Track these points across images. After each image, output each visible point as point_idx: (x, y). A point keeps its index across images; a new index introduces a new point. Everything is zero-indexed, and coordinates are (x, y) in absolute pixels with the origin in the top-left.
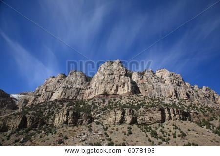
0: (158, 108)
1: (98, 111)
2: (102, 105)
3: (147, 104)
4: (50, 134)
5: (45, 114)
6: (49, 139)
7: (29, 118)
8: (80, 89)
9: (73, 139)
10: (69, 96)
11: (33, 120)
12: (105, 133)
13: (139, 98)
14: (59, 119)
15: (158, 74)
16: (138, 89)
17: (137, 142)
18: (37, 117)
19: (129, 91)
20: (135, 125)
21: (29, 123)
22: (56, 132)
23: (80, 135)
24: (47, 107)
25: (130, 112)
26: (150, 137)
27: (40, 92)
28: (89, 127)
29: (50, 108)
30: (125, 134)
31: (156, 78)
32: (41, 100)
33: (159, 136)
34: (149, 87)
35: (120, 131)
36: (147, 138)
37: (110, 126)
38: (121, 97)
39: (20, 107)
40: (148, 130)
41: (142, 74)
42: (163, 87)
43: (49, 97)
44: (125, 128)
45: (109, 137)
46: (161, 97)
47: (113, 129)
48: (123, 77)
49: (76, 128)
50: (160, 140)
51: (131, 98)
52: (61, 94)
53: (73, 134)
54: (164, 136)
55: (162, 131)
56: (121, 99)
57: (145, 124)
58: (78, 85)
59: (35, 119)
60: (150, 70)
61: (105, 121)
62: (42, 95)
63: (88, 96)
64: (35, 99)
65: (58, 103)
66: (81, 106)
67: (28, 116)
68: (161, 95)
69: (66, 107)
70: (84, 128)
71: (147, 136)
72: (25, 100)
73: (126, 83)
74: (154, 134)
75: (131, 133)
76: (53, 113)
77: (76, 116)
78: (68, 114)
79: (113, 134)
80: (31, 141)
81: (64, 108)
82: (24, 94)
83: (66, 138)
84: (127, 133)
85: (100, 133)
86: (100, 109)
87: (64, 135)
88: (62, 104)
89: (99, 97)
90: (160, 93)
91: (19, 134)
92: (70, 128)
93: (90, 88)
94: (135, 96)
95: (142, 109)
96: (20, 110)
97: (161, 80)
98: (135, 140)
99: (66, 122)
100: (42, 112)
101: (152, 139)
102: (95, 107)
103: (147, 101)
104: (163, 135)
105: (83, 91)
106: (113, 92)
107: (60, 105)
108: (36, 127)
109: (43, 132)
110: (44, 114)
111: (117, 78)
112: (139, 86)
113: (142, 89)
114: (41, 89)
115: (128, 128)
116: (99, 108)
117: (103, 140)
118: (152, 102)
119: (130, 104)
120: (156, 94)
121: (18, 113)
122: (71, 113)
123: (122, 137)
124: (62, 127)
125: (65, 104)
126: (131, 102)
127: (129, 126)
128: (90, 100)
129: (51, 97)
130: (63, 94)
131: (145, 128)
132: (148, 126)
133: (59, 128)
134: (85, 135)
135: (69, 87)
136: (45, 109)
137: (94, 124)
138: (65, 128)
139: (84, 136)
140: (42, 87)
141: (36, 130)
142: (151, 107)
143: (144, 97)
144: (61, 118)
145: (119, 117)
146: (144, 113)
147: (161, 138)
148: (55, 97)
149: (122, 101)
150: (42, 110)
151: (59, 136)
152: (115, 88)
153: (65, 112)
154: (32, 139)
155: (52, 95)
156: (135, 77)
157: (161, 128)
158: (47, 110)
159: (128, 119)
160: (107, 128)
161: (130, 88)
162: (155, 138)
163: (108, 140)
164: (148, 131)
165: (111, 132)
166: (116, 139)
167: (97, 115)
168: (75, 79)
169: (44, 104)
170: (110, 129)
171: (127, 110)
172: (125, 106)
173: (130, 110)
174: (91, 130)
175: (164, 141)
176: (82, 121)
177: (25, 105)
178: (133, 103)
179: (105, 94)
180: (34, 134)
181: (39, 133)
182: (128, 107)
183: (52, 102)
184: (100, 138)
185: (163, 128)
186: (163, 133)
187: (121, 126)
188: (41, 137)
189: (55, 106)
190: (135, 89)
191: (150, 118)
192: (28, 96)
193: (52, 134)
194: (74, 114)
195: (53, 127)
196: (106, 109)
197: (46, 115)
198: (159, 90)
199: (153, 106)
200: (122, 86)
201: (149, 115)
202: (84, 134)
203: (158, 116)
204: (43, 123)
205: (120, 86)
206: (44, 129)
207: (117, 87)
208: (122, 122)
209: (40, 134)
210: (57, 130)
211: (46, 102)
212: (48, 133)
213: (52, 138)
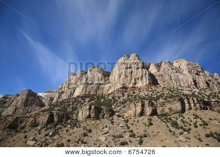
0: (177, 99)
1: (119, 104)
2: (121, 98)
3: (166, 95)
4: (75, 128)
5: (69, 109)
6: (74, 133)
7: (55, 114)
8: (100, 84)
9: (97, 132)
10: (90, 92)
11: (59, 116)
12: (127, 126)
13: (158, 90)
14: (82, 114)
15: (175, 65)
16: (156, 80)
17: (158, 132)
18: (62, 113)
19: (147, 83)
20: (155, 116)
21: (56, 119)
22: (80, 126)
23: (103, 128)
25: (149, 104)
26: (171, 128)
27: (63, 89)
28: (111, 120)
29: (73, 104)
30: (146, 125)
31: (173, 69)
32: (64, 97)
33: (179, 126)
34: (167, 78)
35: (141, 122)
36: (168, 129)
37: (130, 118)
38: (140, 89)
39: (47, 104)
40: (168, 120)
41: (158, 66)
42: (181, 77)
43: (72, 94)
44: (145, 119)
45: (130, 129)
46: (180, 88)
47: (134, 121)
48: (140, 69)
49: (98, 121)
50: (181, 130)
51: (150, 90)
52: (83, 90)
53: (96, 128)
54: (185, 126)
55: (182, 121)
56: (140, 92)
57: (165, 115)
58: (98, 80)
59: (60, 114)
60: (167, 61)
61: (126, 114)
62: (65, 93)
63: (108, 90)
64: (59, 97)
65: (80, 99)
66: (102, 100)
67: (54, 112)
68: (180, 85)
69: (88, 102)
70: (106, 121)
71: (168, 126)
72: (51, 98)
73: (144, 76)
74: (175, 124)
75: (152, 124)
76: (76, 108)
77: (98, 110)
78: (90, 108)
79: (134, 126)
80: (59, 135)
81: (86, 103)
82: (49, 92)
83: (90, 131)
84: (148, 124)
85: (122, 125)
86: (120, 103)
87: (88, 128)
88: (84, 99)
89: (118, 91)
90: (178, 84)
91: (48, 129)
92: (93, 122)
93: (109, 82)
94: (153, 88)
95: (161, 100)
96: (47, 107)
97: (178, 70)
98: (156, 131)
99: (89, 117)
100: (66, 108)
101: (173, 129)
102: (115, 101)
103: (166, 92)
104: (183, 125)
105: (102, 86)
106: (131, 85)
107: (82, 101)
108: (62, 122)
109: (69, 126)
110: (68, 110)
111: (135, 71)
112: (156, 78)
113: (160, 80)
114: (64, 87)
115: (148, 119)
116: (119, 102)
117: (125, 132)
118: (171, 93)
119: (149, 96)
120: (174, 84)
121: (45, 110)
122: (93, 107)
123: (143, 129)
124: (86, 121)
125: (87, 100)
126: (150, 93)
127: (149, 117)
128: (110, 94)
129: (73, 94)
130: (84, 90)
131: (165, 119)
132: (168, 117)
133: (83, 122)
134: (108, 128)
135: (90, 83)
136: (69, 105)
137: (115, 117)
138: (88, 122)
139: (106, 129)
140: (65, 84)
141: (62, 125)
142: (170, 98)
143: (163, 88)
144: (84, 113)
145: (139, 109)
146: (163, 104)
147: (182, 128)
148: (77, 93)
149: (141, 94)
150: (66, 106)
151: (84, 130)
152: (133, 81)
153: (88, 107)
154: (60, 133)
155: (74, 91)
156: (153, 70)
157: (181, 118)
158: (71, 106)
159: (148, 110)
160: (128, 121)
161: (148, 81)
162: (176, 128)
163: (130, 131)
164: (168, 122)
165: (132, 124)
166: (138, 131)
167: (118, 109)
168: (95, 75)
169: (68, 101)
170: (131, 121)
171: (146, 102)
172: (144, 98)
173: (149, 102)
174: (112, 123)
175: (185, 130)
176: (104, 115)
177: (51, 103)
178: (152, 95)
179: (124, 88)
180: (61, 128)
181: (65, 127)
182: (146, 99)
183: (74, 98)
184: (122, 130)
185: (184, 118)
186: (184, 123)
187: (142, 118)
188: (67, 131)
189: (78, 101)
190: (153, 81)
191: (170, 109)
192: (53, 94)
193: (77, 128)
194: (96, 108)
195: (77, 121)
196: (126, 102)
197: (70, 111)
198: (177, 80)
199: (172, 97)
200: (140, 79)
201: (168, 106)
202: (106, 127)
203: (177, 106)
204: (68, 118)
205: (139, 79)
206: (70, 124)
207: (135, 80)
208: (142, 113)
209: (66, 129)
210: (82, 124)
211: (69, 98)
212: (73, 127)
213: (78, 132)
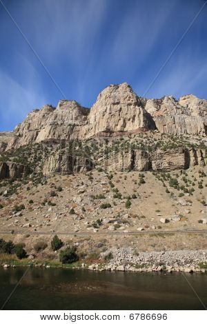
0: (180, 149)
1: (100, 154)
2: (104, 146)
3: (165, 144)
4: (40, 185)
5: (31, 160)
6: (38, 191)
7: (10, 166)
8: (74, 125)
9: (69, 190)
10: (59, 136)
11: (16, 168)
12: (110, 183)
13: (155, 136)
14: (49, 165)
15: (182, 102)
16: (154, 123)
17: (152, 193)
18: (20, 164)
19: (141, 126)
20: (148, 172)
21: (12, 173)
22: (46, 182)
23: (78, 186)
24: (33, 151)
25: (142, 155)
26: (169, 187)
27: (20, 131)
28: (88, 175)
29: (36, 152)
30: (136, 183)
31: (179, 108)
32: (23, 142)
33: (180, 185)
34: (169, 120)
35: (129, 179)
36: (165, 188)
37: (116, 174)
38: (130, 134)
40: (166, 178)
41: (158, 103)
42: (188, 120)
43: (34, 138)
44: (135, 175)
45: (115, 188)
46: (185, 135)
47: (121, 177)
48: (132, 106)
49: (71, 176)
50: (181, 191)
51: (145, 136)
52: (49, 133)
53: (68, 185)
54: (187, 186)
55: (184, 180)
56: (130, 138)
57: (161, 170)
58: (72, 119)
59: (18, 167)
60: (170, 97)
61: (109, 167)
62: (24, 136)
63: (85, 134)
64: (15, 142)
65: (44, 146)
66: (77, 148)
67: (10, 164)
68: (185, 131)
69: (57, 150)
70: (82, 177)
71: (165, 186)
72: (3, 143)
73: (137, 116)
74: (174, 184)
75: (144, 182)
76: (40, 158)
77: (71, 161)
78: (60, 159)
79: (120, 184)
80: (17, 194)
81: (54, 151)
83: (60, 190)
84: (138, 181)
85: (104, 182)
86: (102, 152)
87: (57, 186)
88: (51, 146)
89: (99, 135)
90: (183, 129)
91: (1, 185)
92: (64, 177)
93: (87, 123)
94: (149, 133)
95: (159, 151)
97: (185, 111)
98: (149, 191)
99: (59, 170)
100: (26, 158)
101: (171, 190)
102: (97, 149)
103: (166, 140)
104: (185, 184)
105: (78, 128)
106: (119, 128)
107: (49, 148)
108: (21, 177)
109: (30, 182)
110: (29, 160)
111: (125, 109)
112: (154, 120)
113: (159, 124)
114: (21, 127)
115: (140, 175)
116: (100, 150)
117: (108, 191)
118: (172, 142)
119: (142, 145)
120: (178, 130)
123: (132, 188)
124: (54, 176)
125: (55, 147)
126: (144, 141)
127: (141, 173)
128: (89, 140)
129: (36, 138)
130: (52, 133)
131: (162, 176)
132: (166, 174)
133: (50, 178)
134: (84, 186)
135: (59, 123)
136: (30, 154)
137: (95, 172)
138: (57, 177)
139: (82, 187)
140: (23, 124)
141: (21, 181)
142: (171, 148)
143: (162, 134)
144: (51, 165)
145: (129, 161)
146: (161, 156)
147: (182, 188)
148: (42, 137)
149: (132, 140)
150: (26, 156)
151: (52, 187)
152: (121, 122)
153: (57, 157)
154: (18, 191)
155: (37, 134)
156: (150, 108)
157: (183, 175)
158: (33, 155)
159: (140, 163)
160: (112, 176)
161: (142, 123)
162: (176, 188)
163: (114, 191)
164: (165, 180)
165: (118, 181)
166: (124, 190)
167: (99, 160)
168: (67, 113)
169: (28, 147)
170: (115, 177)
171: (138, 153)
172: (133, 147)
173: (142, 152)
174: (91, 179)
175: (187, 192)
176: (79, 168)
177: (4, 150)
178: (147, 143)
179: (109, 131)
181: (25, 183)
182: (138, 149)
183: (37, 144)
184: (104, 189)
185: (187, 175)
186: (186, 182)
187: (132, 173)
188: (28, 189)
189: (42, 149)
190: (150, 124)
191: (169, 163)
192: (6, 138)
193: (42, 185)
194: (68, 158)
195: (42, 176)
196: (110, 151)
197: (32, 161)
198: (183, 124)
199: (173, 146)
200: (131, 120)
201: (168, 158)
202: (83, 184)
203: (180, 159)
204: (30, 172)
205: (129, 120)
206: (31, 179)
207: (124, 121)
208: (132, 167)
209: (27, 186)
210: (48, 180)
211: (30, 144)
212: (37, 183)
213: (43, 190)
